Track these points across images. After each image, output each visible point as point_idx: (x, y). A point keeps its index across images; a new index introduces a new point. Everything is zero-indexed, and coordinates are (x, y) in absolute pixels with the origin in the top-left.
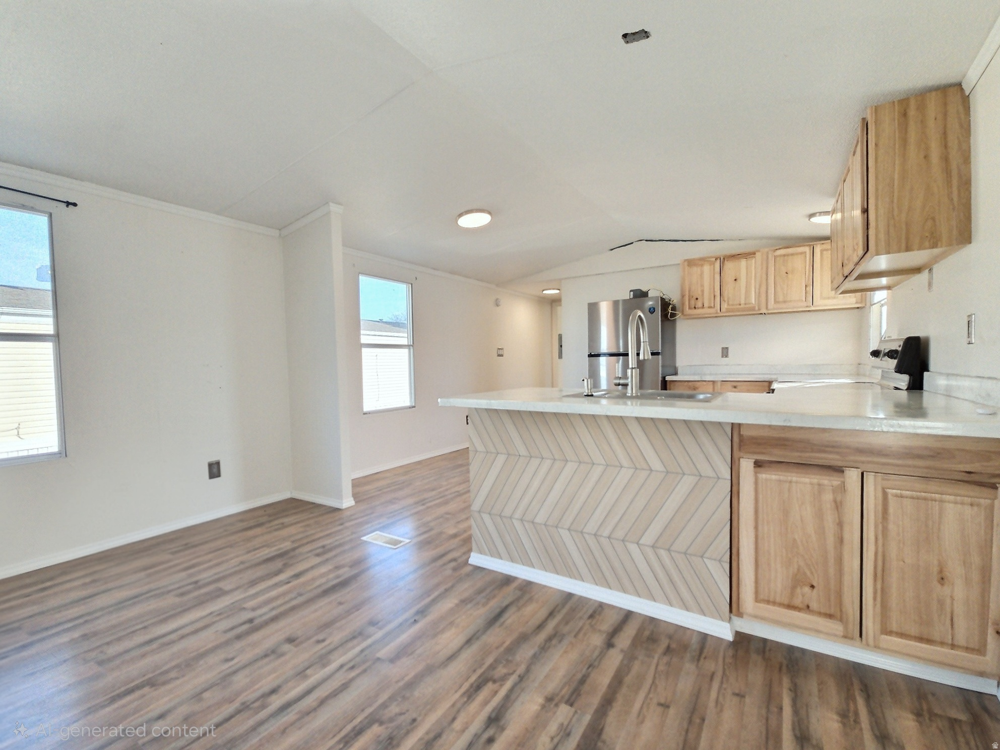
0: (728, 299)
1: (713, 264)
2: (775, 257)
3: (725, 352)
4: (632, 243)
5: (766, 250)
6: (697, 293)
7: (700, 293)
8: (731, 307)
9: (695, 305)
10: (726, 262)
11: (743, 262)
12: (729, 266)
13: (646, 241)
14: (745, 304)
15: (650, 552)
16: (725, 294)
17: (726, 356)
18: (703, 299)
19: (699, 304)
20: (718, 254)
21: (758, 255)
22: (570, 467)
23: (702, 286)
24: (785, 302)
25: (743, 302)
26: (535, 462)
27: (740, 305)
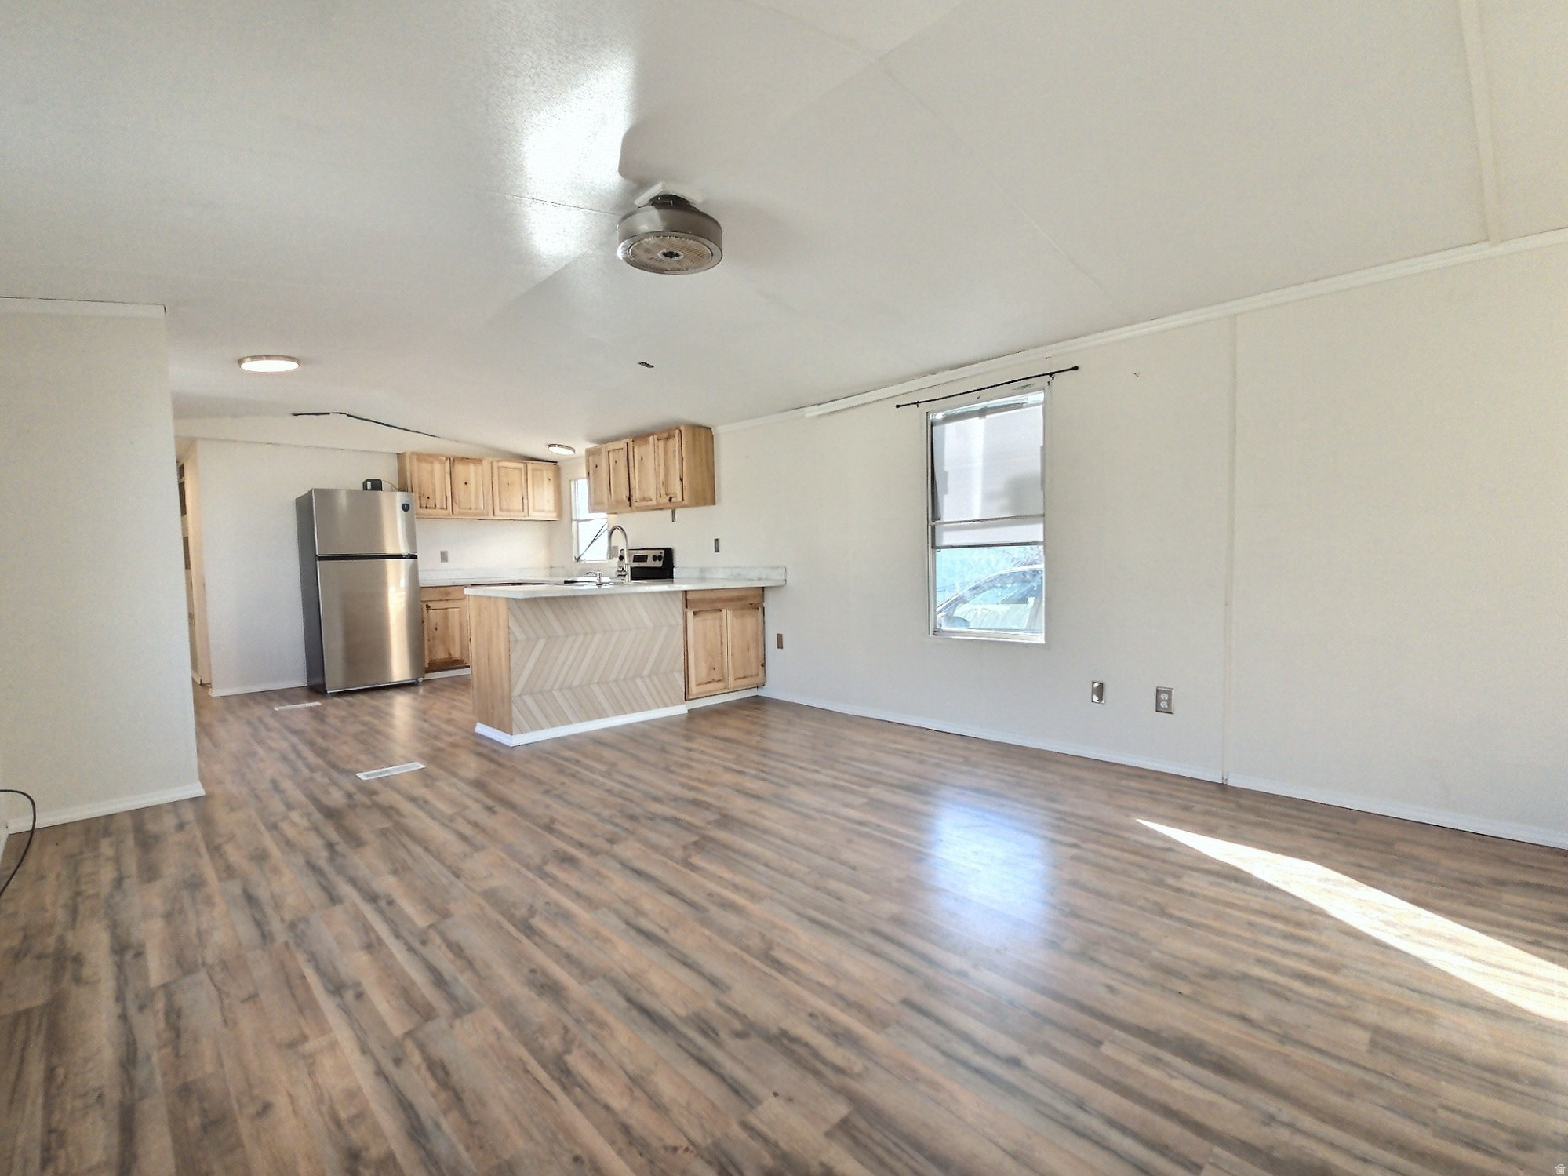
0: (460, 501)
1: (442, 463)
2: (499, 468)
3: (444, 557)
4: (329, 414)
5: (490, 459)
6: (429, 492)
7: (431, 491)
8: (462, 510)
9: (427, 504)
10: (456, 463)
11: (472, 467)
12: (459, 468)
13: (348, 415)
14: (476, 509)
15: (647, 680)
16: (457, 497)
17: (447, 561)
18: (435, 499)
19: (431, 505)
20: (448, 454)
21: (486, 464)
22: (598, 636)
23: (434, 485)
24: (508, 510)
25: (473, 506)
26: (571, 639)
27: (471, 509)
